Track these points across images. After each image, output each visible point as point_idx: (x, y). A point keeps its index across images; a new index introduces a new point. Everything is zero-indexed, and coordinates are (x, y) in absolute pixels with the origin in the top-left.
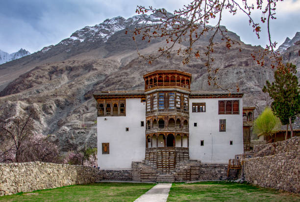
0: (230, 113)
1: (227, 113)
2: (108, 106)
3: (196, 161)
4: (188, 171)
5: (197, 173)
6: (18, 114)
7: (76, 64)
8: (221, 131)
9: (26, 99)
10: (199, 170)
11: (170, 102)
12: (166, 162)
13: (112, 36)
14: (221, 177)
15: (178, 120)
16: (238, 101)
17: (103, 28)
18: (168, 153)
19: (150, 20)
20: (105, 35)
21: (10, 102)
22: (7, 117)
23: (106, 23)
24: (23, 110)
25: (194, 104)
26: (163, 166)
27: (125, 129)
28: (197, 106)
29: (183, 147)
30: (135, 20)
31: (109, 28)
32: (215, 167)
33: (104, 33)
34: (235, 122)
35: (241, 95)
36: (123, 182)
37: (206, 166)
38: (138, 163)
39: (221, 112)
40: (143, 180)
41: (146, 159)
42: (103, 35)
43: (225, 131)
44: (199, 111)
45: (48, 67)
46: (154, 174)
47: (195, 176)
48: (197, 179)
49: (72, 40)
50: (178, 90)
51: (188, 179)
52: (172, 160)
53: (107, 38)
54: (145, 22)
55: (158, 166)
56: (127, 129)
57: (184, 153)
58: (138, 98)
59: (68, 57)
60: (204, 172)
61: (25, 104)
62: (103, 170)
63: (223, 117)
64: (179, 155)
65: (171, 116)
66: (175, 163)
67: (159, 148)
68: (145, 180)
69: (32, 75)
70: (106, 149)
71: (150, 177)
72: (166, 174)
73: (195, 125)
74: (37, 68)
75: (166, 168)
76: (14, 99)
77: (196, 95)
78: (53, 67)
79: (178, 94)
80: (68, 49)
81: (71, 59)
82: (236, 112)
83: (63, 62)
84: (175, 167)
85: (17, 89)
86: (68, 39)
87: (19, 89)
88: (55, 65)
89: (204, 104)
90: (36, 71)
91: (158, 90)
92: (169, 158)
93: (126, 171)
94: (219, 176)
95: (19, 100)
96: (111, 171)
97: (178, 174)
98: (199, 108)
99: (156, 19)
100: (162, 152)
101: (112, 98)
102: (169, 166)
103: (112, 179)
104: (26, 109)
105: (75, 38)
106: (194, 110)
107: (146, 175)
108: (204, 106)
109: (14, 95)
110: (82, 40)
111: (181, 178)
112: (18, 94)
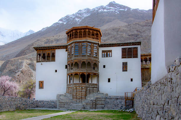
0: (131, 57)
1: (128, 57)
2: (44, 54)
3: (103, 94)
4: (94, 102)
5: (103, 103)
6: (24, 67)
7: (61, 37)
8: (123, 71)
9: (30, 58)
10: (104, 100)
11: (83, 50)
12: (79, 94)
13: (83, 20)
14: (122, 107)
15: (89, 62)
16: (137, 48)
17: (78, 15)
18: (80, 88)
19: (105, 9)
20: (79, 19)
21: (20, 61)
22: (17, 69)
23: (79, 12)
24: (27, 65)
25: (103, 51)
26: (77, 97)
27: (55, 71)
28: (105, 53)
29: (93, 83)
30: (96, 9)
31: (81, 15)
32: (117, 99)
33: (78, 18)
34: (135, 64)
35: (139, 43)
36: (46, 109)
37: (111, 98)
38: (60, 95)
39: (124, 56)
40: (60, 108)
41: (67, 92)
42: (77, 19)
43: (127, 71)
44: (107, 56)
45: (44, 39)
46: (68, 104)
47: (101, 106)
48: (103, 108)
49: (59, 23)
50: (88, 40)
51: (94, 108)
52: (84, 93)
53: (80, 21)
54: (102, 10)
55: (73, 97)
56: (56, 71)
57: (93, 88)
58: (64, 48)
59: (57, 33)
60: (108, 102)
61: (29, 62)
62: (37, 101)
63: (125, 60)
64: (90, 89)
65: (83, 60)
66: (86, 95)
67: (75, 84)
68: (61, 108)
69: (34, 44)
70: (41, 85)
71: (65, 106)
72: (79, 103)
73: (104, 67)
74: (38, 40)
75: (79, 99)
76: (23, 59)
77: (105, 45)
78: (47, 39)
79: (88, 44)
80: (57, 29)
81: (58, 35)
82: (136, 56)
83: (53, 37)
84: (85, 99)
85: (26, 53)
86: (57, 23)
87: (27, 53)
88: (49, 38)
89: (110, 51)
90: (37, 42)
91: (74, 41)
92: (81, 91)
93: (53, 101)
94: (120, 106)
95: (25, 59)
96: (42, 101)
97: (86, 104)
98: (107, 54)
99: (109, 8)
100: (76, 87)
101: (47, 49)
102: (81, 97)
103: (43, 107)
104: (30, 64)
105: (61, 22)
106: (103, 56)
107: (62, 104)
108: (111, 53)
109: (23, 56)
110: (65, 23)
111: (88, 107)
112: (26, 56)
